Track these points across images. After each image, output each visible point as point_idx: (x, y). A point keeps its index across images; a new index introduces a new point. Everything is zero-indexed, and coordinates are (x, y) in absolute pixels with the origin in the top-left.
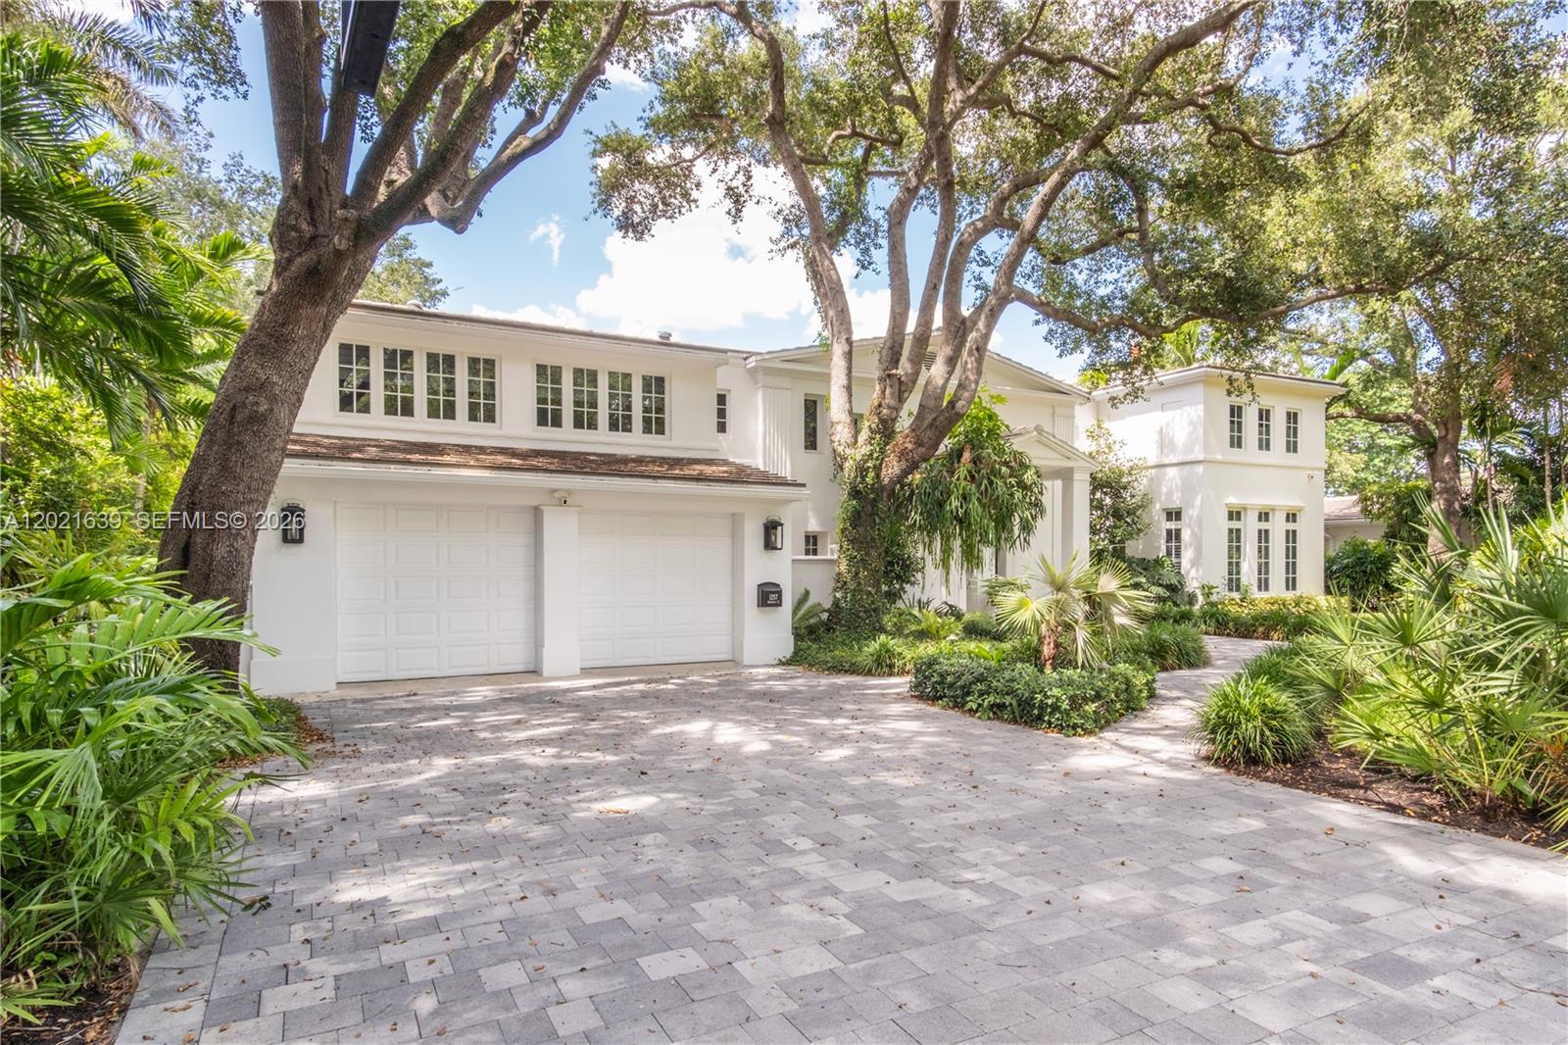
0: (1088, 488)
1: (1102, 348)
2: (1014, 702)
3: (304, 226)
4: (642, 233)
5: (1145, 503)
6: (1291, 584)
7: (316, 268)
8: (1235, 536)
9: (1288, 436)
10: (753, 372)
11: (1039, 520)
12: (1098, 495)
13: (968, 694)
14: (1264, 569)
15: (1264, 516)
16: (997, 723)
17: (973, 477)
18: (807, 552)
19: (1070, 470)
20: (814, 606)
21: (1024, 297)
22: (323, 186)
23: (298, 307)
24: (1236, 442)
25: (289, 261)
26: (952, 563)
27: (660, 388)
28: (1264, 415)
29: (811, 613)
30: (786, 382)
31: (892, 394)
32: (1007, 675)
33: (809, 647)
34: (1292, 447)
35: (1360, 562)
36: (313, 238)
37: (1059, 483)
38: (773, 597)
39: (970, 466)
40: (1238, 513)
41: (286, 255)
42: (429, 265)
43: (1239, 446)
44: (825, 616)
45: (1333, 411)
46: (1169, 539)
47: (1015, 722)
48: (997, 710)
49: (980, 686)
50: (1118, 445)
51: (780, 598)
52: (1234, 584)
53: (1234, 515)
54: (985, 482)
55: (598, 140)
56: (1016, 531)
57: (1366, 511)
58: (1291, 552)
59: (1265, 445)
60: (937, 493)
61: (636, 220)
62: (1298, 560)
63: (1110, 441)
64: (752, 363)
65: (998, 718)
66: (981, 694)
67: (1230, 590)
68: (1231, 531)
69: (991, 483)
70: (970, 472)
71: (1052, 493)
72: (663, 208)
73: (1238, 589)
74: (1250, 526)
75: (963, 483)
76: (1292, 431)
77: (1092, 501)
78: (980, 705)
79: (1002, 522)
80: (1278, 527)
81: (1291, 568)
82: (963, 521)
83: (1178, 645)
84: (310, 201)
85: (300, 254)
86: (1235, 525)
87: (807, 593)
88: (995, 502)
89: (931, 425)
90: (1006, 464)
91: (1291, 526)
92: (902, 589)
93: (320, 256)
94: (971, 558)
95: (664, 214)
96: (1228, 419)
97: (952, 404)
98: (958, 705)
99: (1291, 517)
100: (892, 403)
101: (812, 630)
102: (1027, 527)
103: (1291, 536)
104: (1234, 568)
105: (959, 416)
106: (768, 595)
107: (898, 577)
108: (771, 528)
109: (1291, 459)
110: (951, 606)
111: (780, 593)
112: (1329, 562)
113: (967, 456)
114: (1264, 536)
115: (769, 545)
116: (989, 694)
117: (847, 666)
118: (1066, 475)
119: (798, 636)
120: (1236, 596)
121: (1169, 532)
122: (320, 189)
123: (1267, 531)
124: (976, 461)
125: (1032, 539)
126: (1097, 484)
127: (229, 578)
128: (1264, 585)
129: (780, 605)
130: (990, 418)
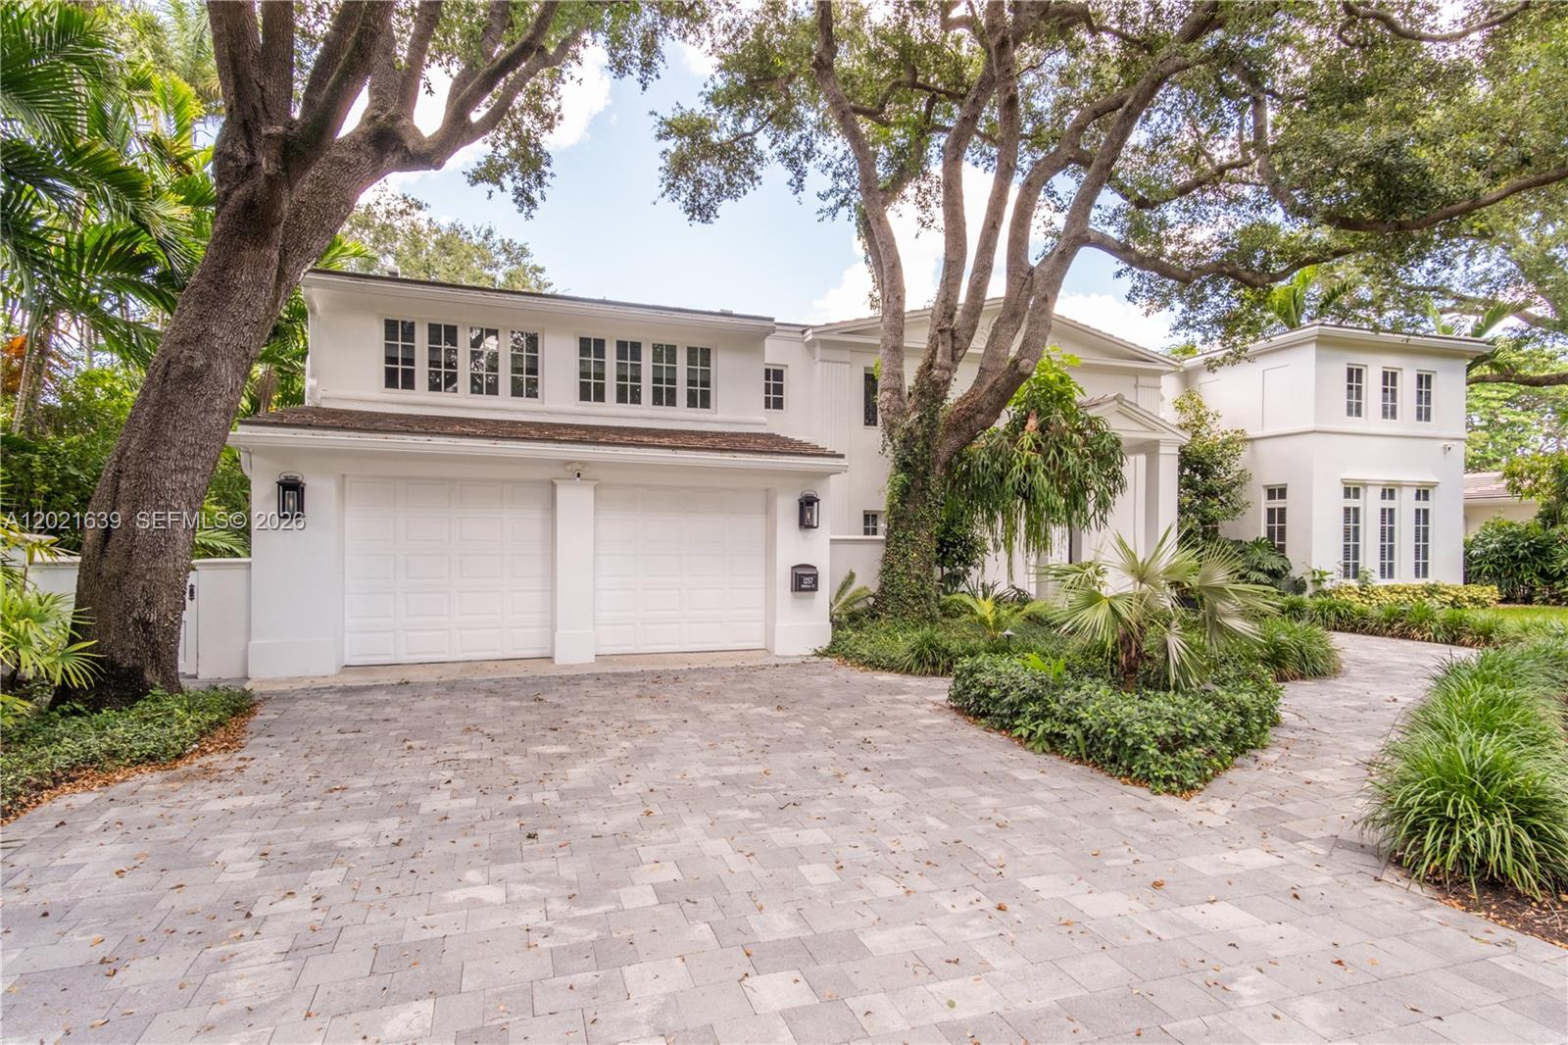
0: (1175, 463)
1: (1196, 302)
2: (1079, 734)
3: (241, 154)
4: (708, 216)
5: (1241, 481)
6: (1422, 570)
7: (251, 201)
8: (1352, 515)
9: (1419, 401)
10: (811, 345)
11: (1118, 495)
12: (1187, 472)
13: (1018, 714)
14: (1387, 552)
15: (1389, 492)
16: (1054, 758)
17: (1039, 446)
18: (866, 532)
19: (1156, 444)
20: (859, 591)
21: (1102, 243)
22: (259, 105)
23: (239, 248)
24: (1355, 410)
25: (227, 195)
26: (1016, 544)
27: (706, 361)
28: (1390, 378)
29: (854, 600)
30: (846, 355)
31: (944, 353)
32: (1070, 695)
33: (849, 637)
34: (1424, 414)
35: (1508, 547)
36: (250, 167)
37: (1142, 459)
38: (807, 581)
39: (1037, 434)
40: (1357, 490)
41: (225, 188)
42: (541, 270)
43: (1359, 413)
44: (871, 601)
45: (1475, 373)
46: (1271, 519)
47: (1079, 760)
48: (1054, 742)
49: (1033, 708)
50: (1210, 419)
51: (815, 581)
52: (1352, 569)
53: (1352, 490)
54: (1053, 451)
55: (663, 122)
56: (1091, 509)
57: (1515, 489)
58: (1422, 535)
59: (1389, 412)
60: (997, 466)
61: (703, 201)
62: (1430, 543)
63: (1202, 412)
64: (809, 336)
65: (1057, 753)
66: (1035, 717)
67: (1346, 576)
68: (1347, 510)
69: (1060, 452)
70: (1035, 441)
71: (1133, 468)
72: (729, 189)
73: (1356, 575)
74: (1371, 505)
75: (1027, 453)
76: (1424, 395)
77: (1180, 478)
78: (1032, 732)
79: (1075, 498)
80: (1405, 506)
81: (1422, 552)
82: (1028, 496)
83: (1300, 649)
84: (245, 123)
85: (237, 187)
86: (1352, 503)
87: (852, 576)
88: (1065, 475)
89: (991, 389)
90: (1080, 431)
91: (1422, 505)
92: (967, 571)
93: (255, 186)
94: (1038, 539)
95: (729, 193)
96: (1345, 384)
97: (1015, 363)
98: (1006, 728)
99: (1423, 493)
100: (947, 362)
101: (854, 617)
102: (1103, 504)
103: (1423, 516)
104: (1351, 552)
105: (1024, 377)
106: (804, 580)
107: (961, 559)
108: (807, 503)
109: (1423, 428)
110: (1019, 590)
111: (815, 577)
112: (1468, 546)
113: (1032, 423)
114: (1388, 515)
115: (805, 523)
116: (1044, 718)
117: (885, 662)
118: (1150, 449)
119: (837, 625)
120: (1353, 583)
121: (1271, 512)
122: (255, 108)
123: (1391, 511)
124: (1043, 428)
125: (1109, 517)
126: (1187, 459)
127: (155, 557)
128: (1387, 570)
129: (816, 589)
130: (1062, 380)
